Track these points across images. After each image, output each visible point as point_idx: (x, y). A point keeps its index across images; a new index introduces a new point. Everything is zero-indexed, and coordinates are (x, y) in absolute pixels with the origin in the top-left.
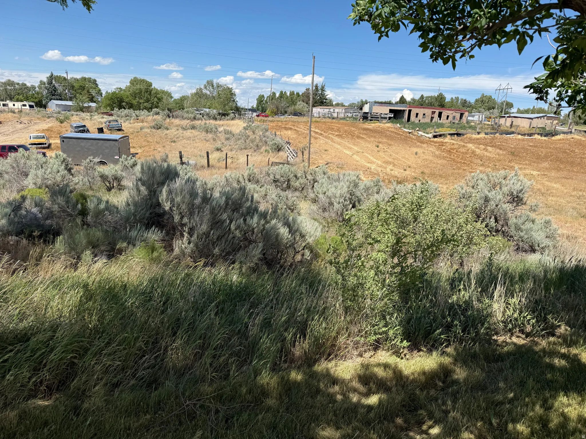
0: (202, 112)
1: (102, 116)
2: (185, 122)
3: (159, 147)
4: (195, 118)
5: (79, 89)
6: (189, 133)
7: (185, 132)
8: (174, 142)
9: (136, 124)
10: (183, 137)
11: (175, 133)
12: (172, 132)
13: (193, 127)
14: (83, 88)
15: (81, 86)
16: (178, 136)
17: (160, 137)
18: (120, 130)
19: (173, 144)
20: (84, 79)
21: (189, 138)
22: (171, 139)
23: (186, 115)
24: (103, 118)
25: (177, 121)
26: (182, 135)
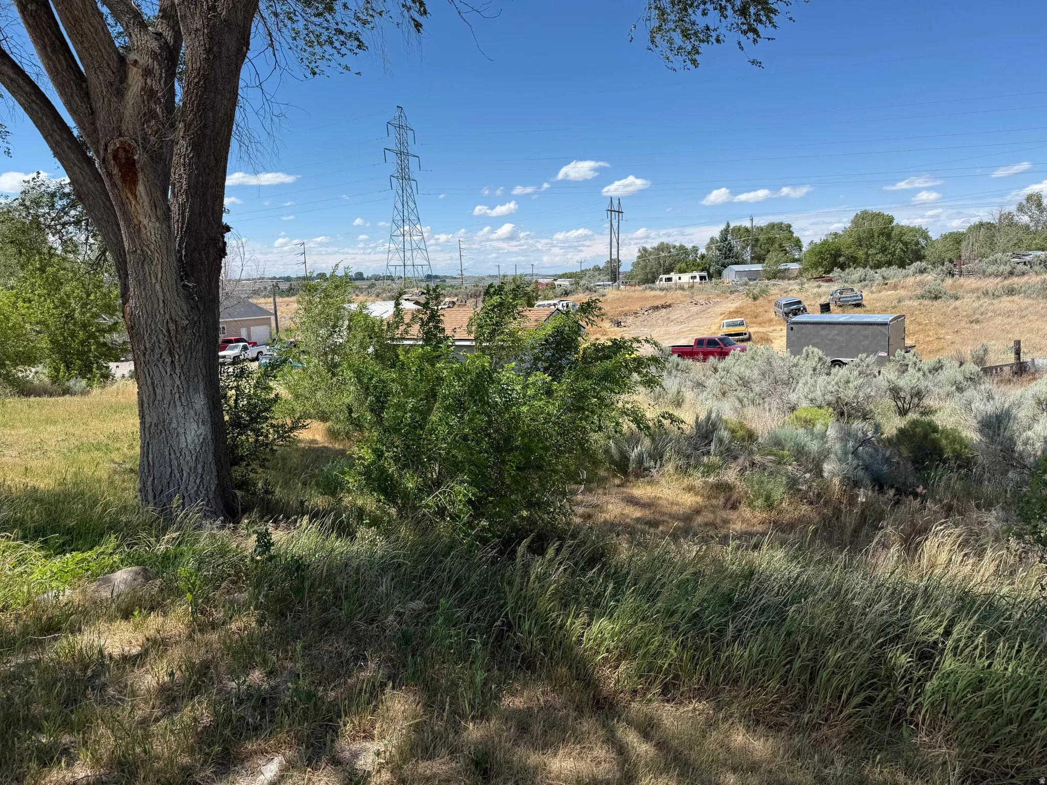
0: (1028, 258)
1: (816, 284)
2: (991, 283)
3: (947, 333)
4: (1011, 273)
5: (765, 244)
6: (1006, 303)
7: (996, 301)
8: (977, 321)
9: (884, 293)
10: (994, 311)
11: (976, 305)
12: (967, 303)
13: (1011, 292)
14: (771, 241)
15: (769, 238)
16: (982, 310)
17: (944, 314)
18: (858, 305)
19: (976, 327)
20: (772, 226)
21: (1010, 313)
22: (967, 316)
23: (992, 269)
24: (819, 287)
25: (971, 282)
26: (991, 308)
